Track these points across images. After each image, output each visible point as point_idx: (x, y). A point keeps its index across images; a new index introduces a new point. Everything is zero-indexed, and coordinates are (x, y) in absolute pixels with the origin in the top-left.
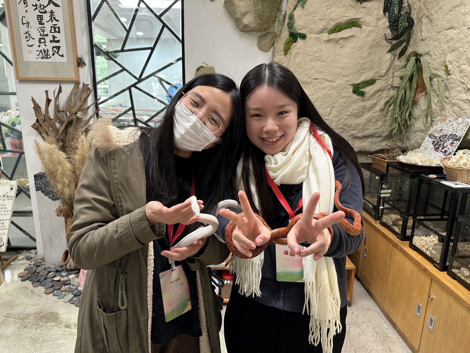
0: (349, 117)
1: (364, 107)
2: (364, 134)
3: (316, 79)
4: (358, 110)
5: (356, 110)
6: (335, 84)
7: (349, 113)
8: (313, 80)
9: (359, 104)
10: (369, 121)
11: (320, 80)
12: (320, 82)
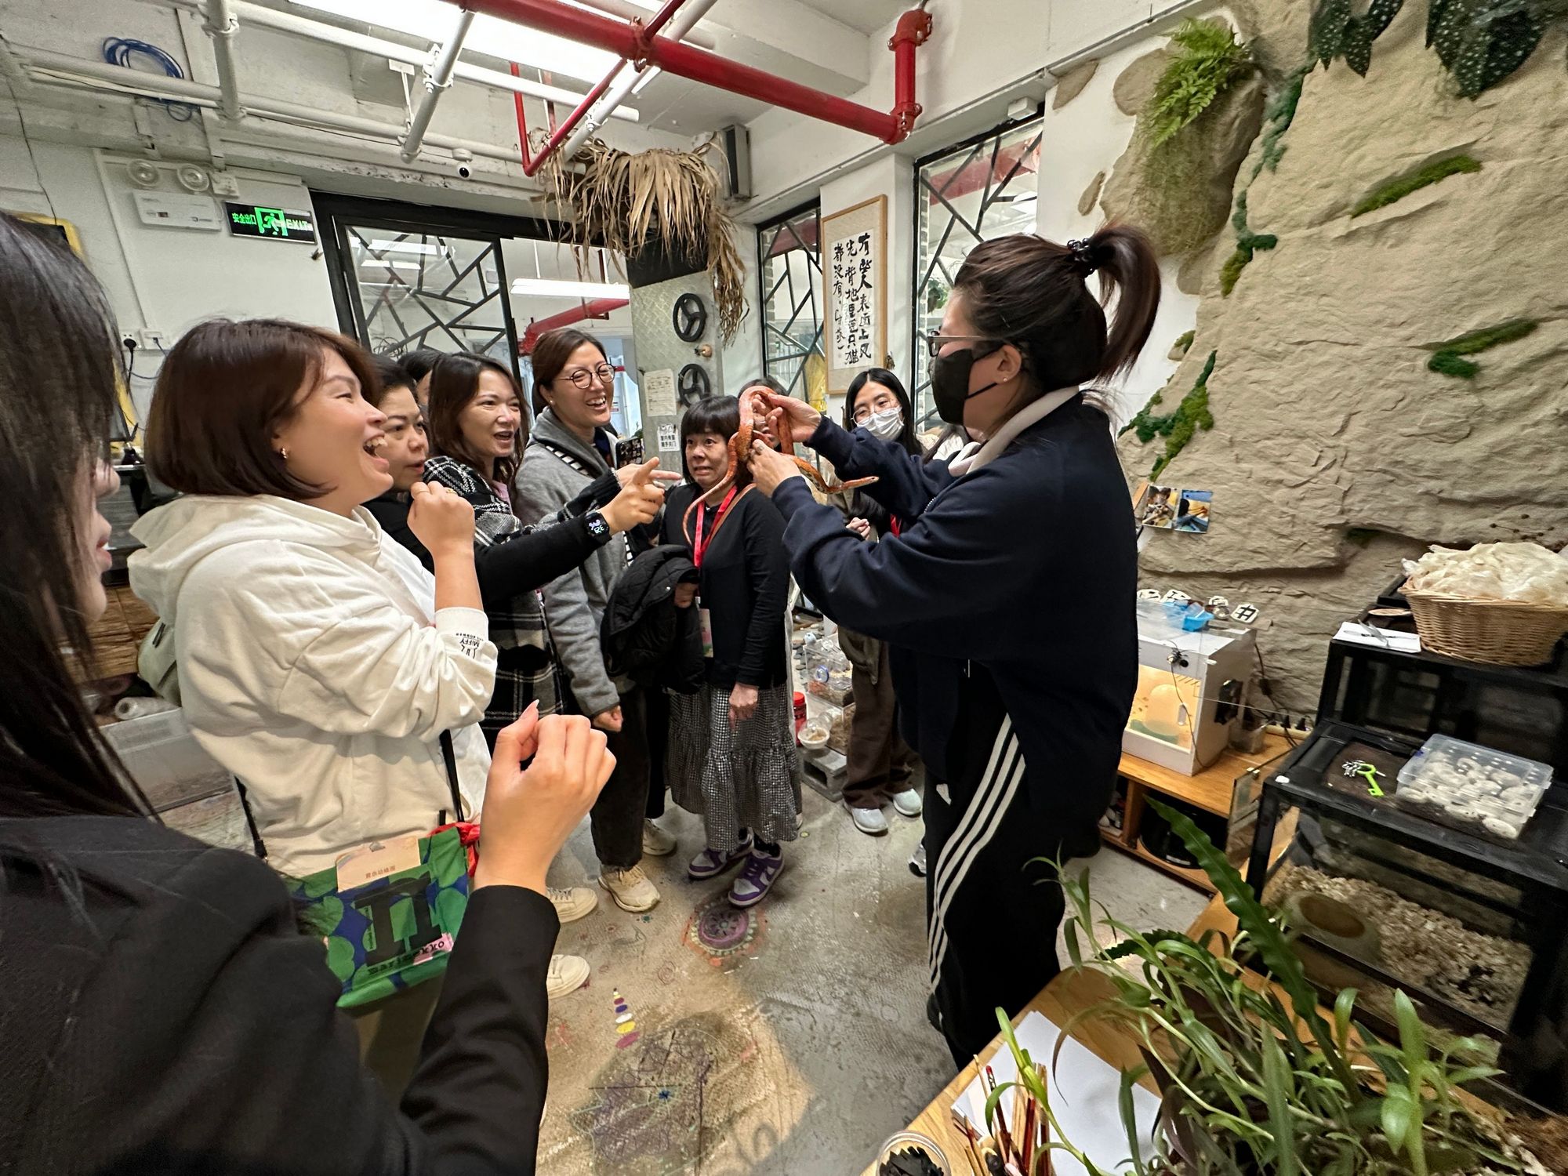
0: (1415, 441)
1: (1481, 411)
2: (1478, 493)
3: (1300, 343)
4: (1453, 420)
5: (1441, 419)
6: (1359, 352)
7: (1414, 430)
8: (1293, 347)
9: (1456, 401)
10: (1502, 453)
11: (1312, 346)
12: (1312, 350)
